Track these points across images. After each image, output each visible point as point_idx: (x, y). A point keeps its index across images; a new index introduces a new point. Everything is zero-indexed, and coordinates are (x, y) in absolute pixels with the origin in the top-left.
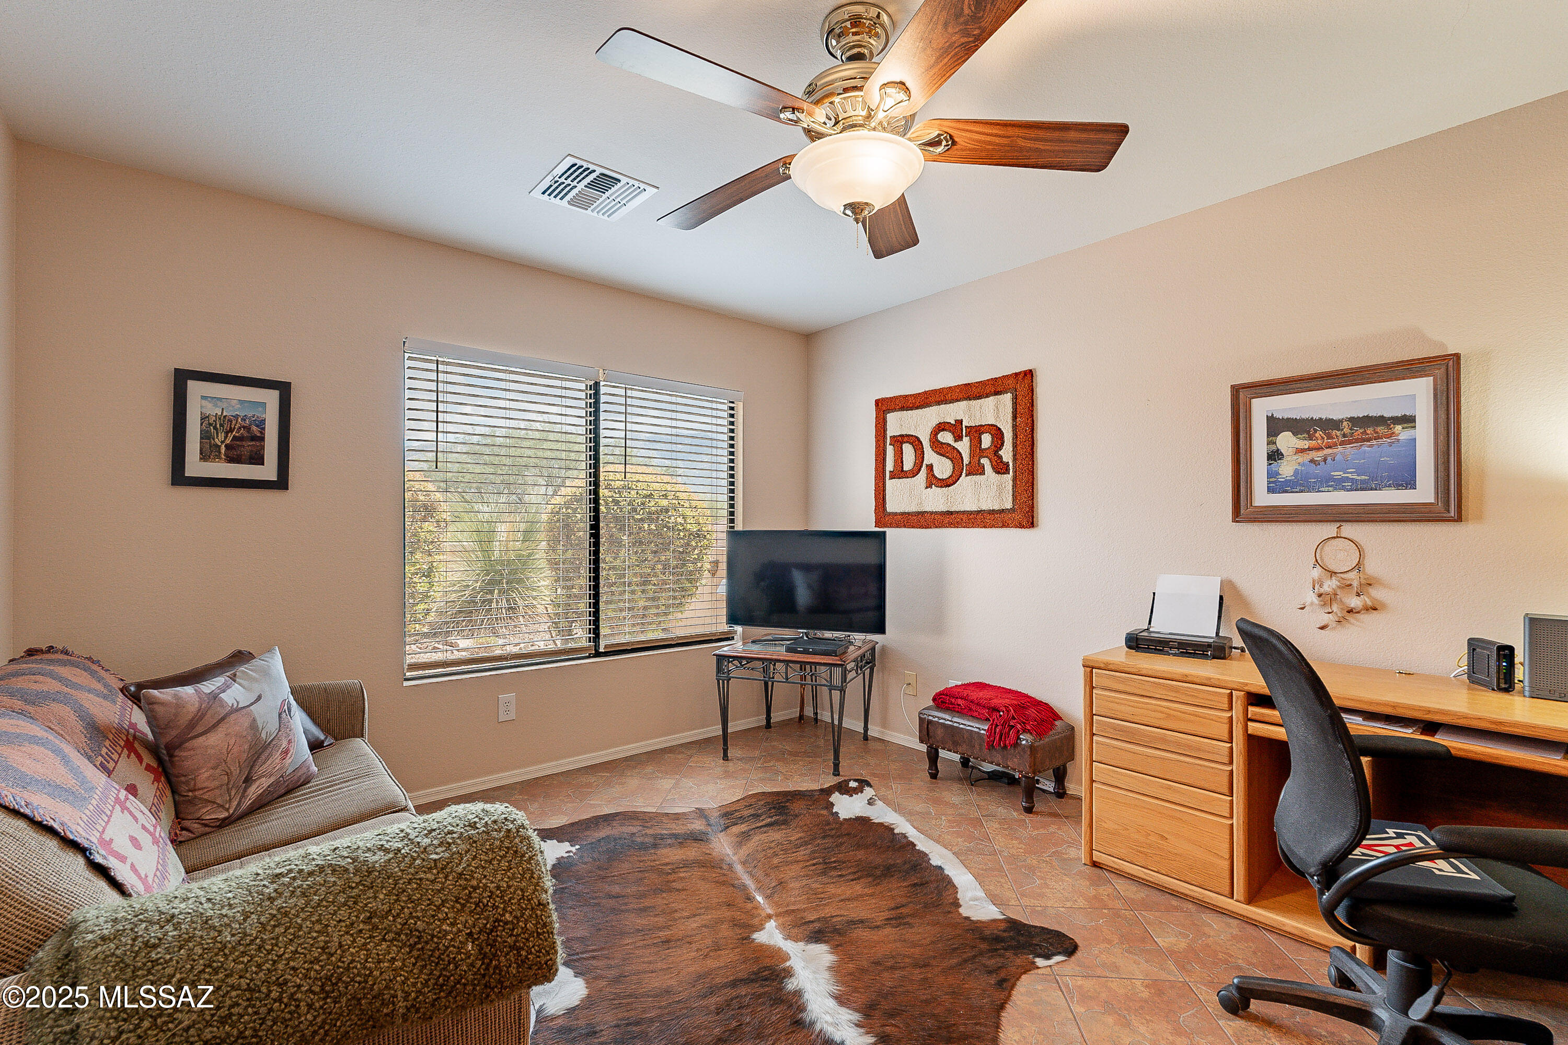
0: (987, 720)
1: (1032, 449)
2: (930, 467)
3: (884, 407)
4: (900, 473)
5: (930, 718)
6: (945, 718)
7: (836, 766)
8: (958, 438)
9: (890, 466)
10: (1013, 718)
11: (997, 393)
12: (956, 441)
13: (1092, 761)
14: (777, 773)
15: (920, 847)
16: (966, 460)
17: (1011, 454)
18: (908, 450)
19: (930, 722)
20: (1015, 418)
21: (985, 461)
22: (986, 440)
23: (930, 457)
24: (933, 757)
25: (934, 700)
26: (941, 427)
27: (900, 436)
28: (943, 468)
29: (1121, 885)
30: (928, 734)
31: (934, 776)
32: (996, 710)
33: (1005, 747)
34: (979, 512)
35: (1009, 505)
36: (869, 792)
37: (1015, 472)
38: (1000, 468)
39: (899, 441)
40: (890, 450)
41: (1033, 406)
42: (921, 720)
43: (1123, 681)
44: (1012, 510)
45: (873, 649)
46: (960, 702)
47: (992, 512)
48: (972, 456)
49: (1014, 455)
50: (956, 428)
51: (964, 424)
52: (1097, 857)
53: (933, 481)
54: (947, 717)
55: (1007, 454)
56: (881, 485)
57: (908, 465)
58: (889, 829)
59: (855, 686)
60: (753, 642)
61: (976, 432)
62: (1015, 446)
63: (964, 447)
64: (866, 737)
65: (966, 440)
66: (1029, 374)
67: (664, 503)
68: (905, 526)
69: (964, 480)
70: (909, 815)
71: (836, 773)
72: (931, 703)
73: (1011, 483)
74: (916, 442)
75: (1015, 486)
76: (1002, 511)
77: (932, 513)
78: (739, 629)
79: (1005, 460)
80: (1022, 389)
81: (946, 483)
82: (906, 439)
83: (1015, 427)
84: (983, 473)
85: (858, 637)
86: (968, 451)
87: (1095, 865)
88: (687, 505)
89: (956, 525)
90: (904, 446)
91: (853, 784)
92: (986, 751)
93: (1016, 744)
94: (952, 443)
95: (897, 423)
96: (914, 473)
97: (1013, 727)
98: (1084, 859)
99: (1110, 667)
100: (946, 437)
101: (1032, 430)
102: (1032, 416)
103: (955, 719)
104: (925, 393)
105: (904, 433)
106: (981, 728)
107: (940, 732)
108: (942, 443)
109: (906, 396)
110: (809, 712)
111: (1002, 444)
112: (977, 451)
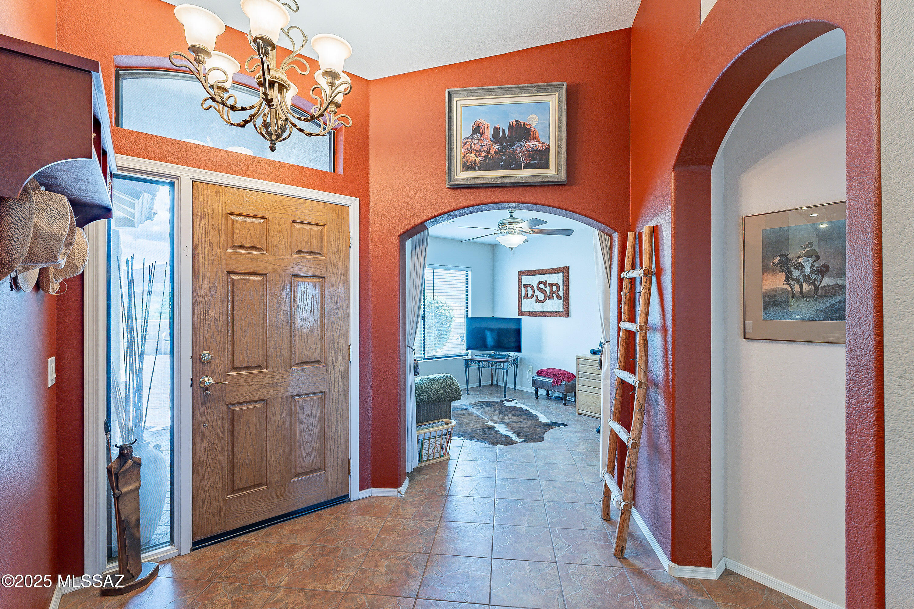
0: (553, 378)
1: (569, 292)
2: (537, 296)
3: (522, 274)
4: (526, 297)
5: (536, 379)
7: (505, 395)
8: (546, 287)
9: (523, 295)
10: (561, 377)
11: (558, 273)
12: (545, 287)
13: (578, 385)
14: (486, 397)
15: (530, 411)
16: (548, 294)
17: (562, 293)
18: (529, 289)
19: (535, 380)
20: (563, 281)
21: (554, 295)
22: (555, 288)
23: (537, 292)
24: (537, 392)
25: (537, 373)
26: (540, 283)
27: (527, 284)
28: (541, 297)
29: (584, 417)
30: (535, 384)
31: (537, 398)
32: (555, 375)
33: (558, 385)
34: (552, 312)
35: (562, 310)
36: (515, 401)
37: (563, 299)
38: (559, 297)
39: (527, 286)
40: (523, 289)
41: (569, 278)
42: (533, 380)
43: (586, 362)
44: (563, 311)
45: (517, 358)
46: (545, 373)
47: (556, 312)
48: (550, 293)
49: (563, 294)
50: (545, 283)
51: (548, 282)
52: (580, 411)
53: (538, 301)
54: (541, 378)
55: (561, 293)
56: (520, 301)
57: (529, 295)
58: (522, 408)
59: (511, 369)
60: (476, 355)
61: (551, 285)
62: (563, 290)
63: (548, 289)
64: (515, 389)
65: (548, 287)
66: (568, 268)
67: (437, 305)
68: (528, 316)
69: (548, 301)
70: (528, 406)
71: (505, 397)
72: (536, 374)
73: (562, 303)
74: (532, 287)
75: (563, 304)
76: (559, 312)
77: (537, 312)
78: (470, 351)
79: (560, 295)
80: (566, 272)
81: (542, 302)
82: (528, 286)
83: (563, 284)
84: (553, 299)
85: (512, 354)
86: (549, 291)
87: (579, 414)
88: (445, 305)
89: (545, 316)
90: (528, 288)
91: (510, 400)
92: (552, 387)
93: (561, 385)
94: (544, 288)
95: (526, 280)
96: (531, 298)
97: (560, 379)
98: (576, 413)
99: (583, 358)
100: (542, 286)
101: (569, 286)
102: (569, 281)
103: (543, 379)
104: (535, 270)
105: (528, 284)
106: (550, 380)
107: (539, 383)
108: (540, 288)
109: (529, 271)
110: (494, 382)
111: (559, 290)
112: (552, 292)
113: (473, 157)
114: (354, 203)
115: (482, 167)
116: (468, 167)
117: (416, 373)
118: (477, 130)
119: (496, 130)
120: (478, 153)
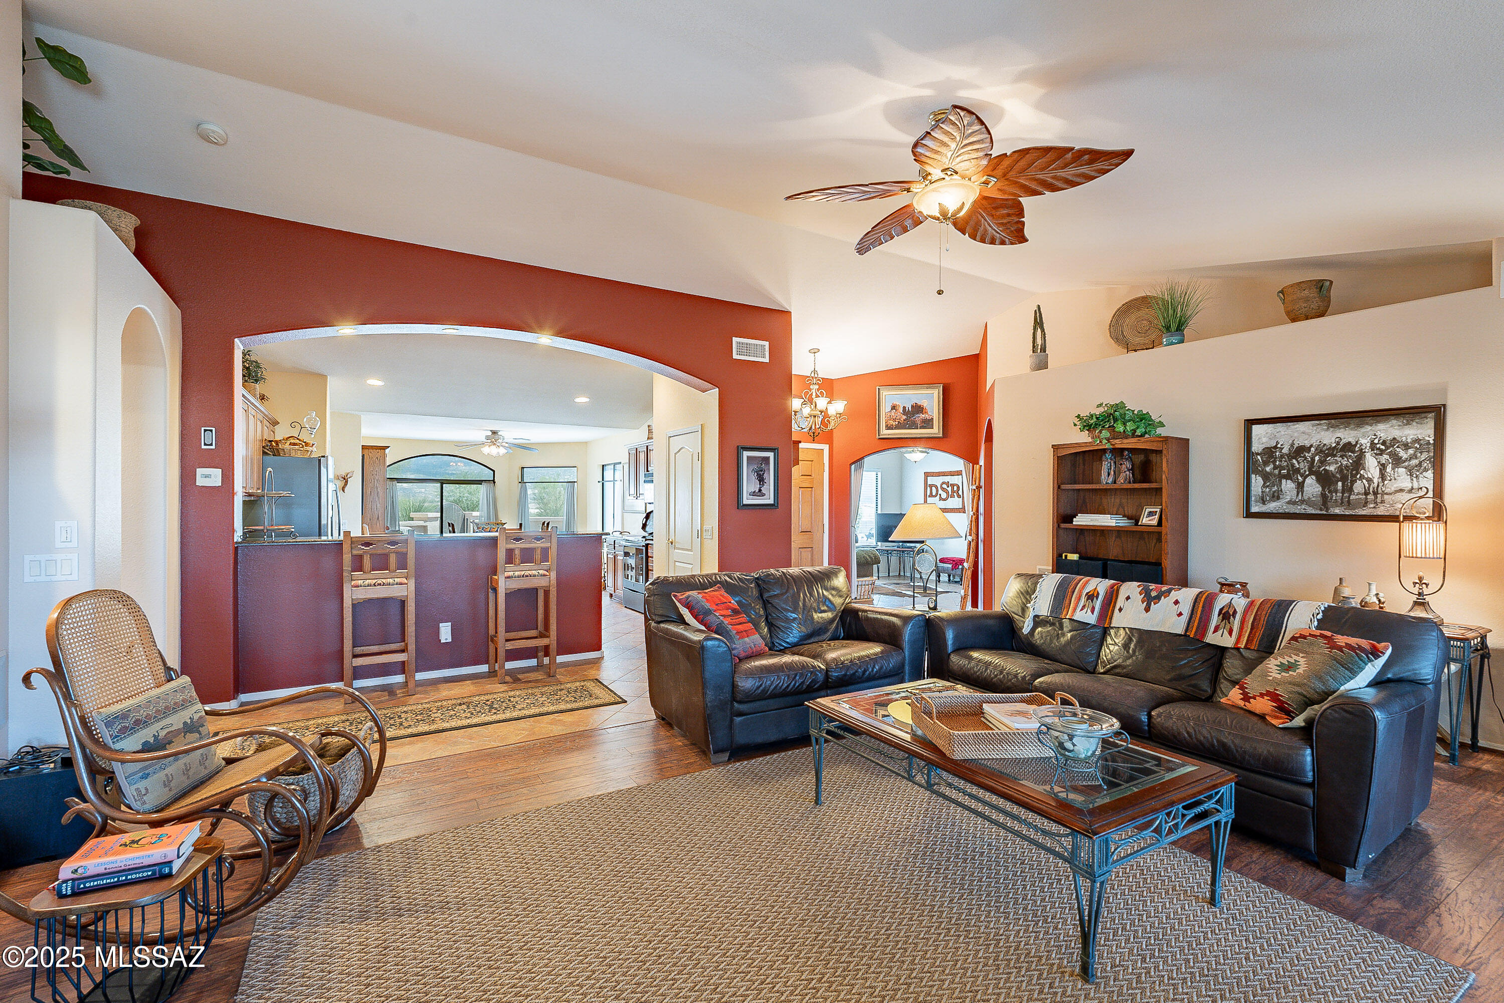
0: (952, 564)
2: (940, 495)
3: (927, 475)
4: (931, 496)
6: (942, 565)
9: (928, 494)
10: (958, 562)
11: (958, 475)
12: (947, 487)
16: (950, 494)
18: (934, 488)
20: (962, 482)
21: (955, 494)
22: (955, 488)
23: (940, 492)
24: (939, 576)
26: (943, 483)
28: (944, 495)
30: (937, 569)
31: (939, 582)
32: (954, 561)
33: (956, 569)
34: (953, 509)
35: (961, 507)
37: (962, 497)
39: (931, 486)
40: (929, 488)
42: (936, 566)
46: (946, 560)
47: (956, 509)
49: (962, 493)
50: (947, 484)
53: (941, 499)
56: (926, 499)
57: (934, 494)
61: (953, 485)
62: (962, 490)
63: (949, 489)
69: (949, 499)
72: (939, 562)
74: (936, 487)
75: (962, 501)
76: (959, 509)
78: (879, 544)
79: (960, 494)
81: (944, 500)
82: (933, 486)
84: (954, 497)
89: (947, 512)
92: (951, 571)
93: (958, 568)
95: (931, 480)
96: (936, 496)
100: (945, 486)
103: (944, 565)
104: (939, 472)
105: (933, 484)
106: (950, 566)
107: (940, 568)
108: (943, 488)
109: (934, 472)
111: (959, 490)
112: (953, 491)
113: (891, 422)
114: (826, 448)
115: (897, 427)
116: (889, 427)
117: (857, 542)
118: (894, 408)
119: (904, 408)
120: (894, 420)
